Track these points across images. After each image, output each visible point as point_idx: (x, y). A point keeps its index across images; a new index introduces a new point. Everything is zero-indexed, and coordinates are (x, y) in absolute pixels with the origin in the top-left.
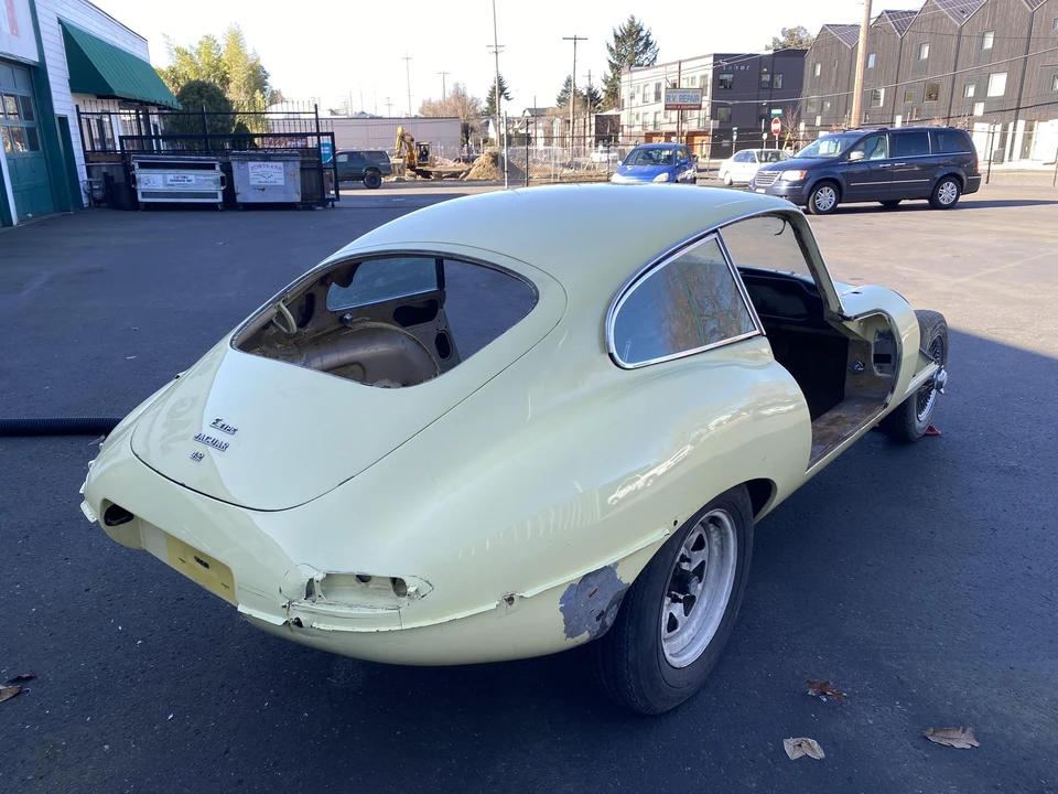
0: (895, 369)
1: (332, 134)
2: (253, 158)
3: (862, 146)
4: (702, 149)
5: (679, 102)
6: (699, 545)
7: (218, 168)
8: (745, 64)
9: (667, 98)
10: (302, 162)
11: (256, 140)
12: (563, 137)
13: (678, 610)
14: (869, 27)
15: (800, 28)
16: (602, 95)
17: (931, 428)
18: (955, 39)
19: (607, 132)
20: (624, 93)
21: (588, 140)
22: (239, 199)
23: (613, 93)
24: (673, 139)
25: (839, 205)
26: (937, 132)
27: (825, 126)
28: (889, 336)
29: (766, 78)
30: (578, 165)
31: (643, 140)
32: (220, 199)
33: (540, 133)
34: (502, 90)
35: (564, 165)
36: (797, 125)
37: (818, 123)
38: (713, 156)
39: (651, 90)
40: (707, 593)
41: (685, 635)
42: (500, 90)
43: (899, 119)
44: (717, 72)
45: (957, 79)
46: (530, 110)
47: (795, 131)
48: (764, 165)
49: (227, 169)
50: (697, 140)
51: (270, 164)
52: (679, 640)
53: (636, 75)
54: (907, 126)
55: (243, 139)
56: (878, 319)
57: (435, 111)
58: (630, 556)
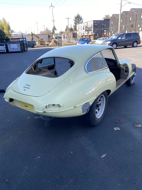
0: (128, 73)
1: (25, 38)
2: (11, 43)
3: (120, 37)
4: (92, 38)
5: (88, 30)
6: (100, 101)
7: (5, 45)
8: (99, 22)
9: (85, 29)
10: (20, 44)
11: (10, 40)
12: (67, 37)
13: (97, 110)
14: (121, 15)
15: (108, 15)
16: (73, 29)
17: (134, 83)
18: (136, 16)
19: (75, 36)
20: (77, 28)
21: (71, 37)
22: (9, 51)
23: (75, 28)
24: (87, 36)
25: (117, 47)
26: (133, 34)
27: (114, 33)
28: (127, 68)
29: (103, 25)
30: (70, 42)
31: (81, 37)
32: (6, 51)
33: (62, 36)
34: (55, 28)
35: (67, 42)
36: (109, 33)
37: (112, 33)
38: (94, 39)
39: (82, 27)
40: (101, 108)
41: (98, 114)
42: (54, 29)
43: (126, 31)
44: (94, 24)
45: (136, 24)
46: (60, 32)
47: (108, 34)
48: (103, 41)
49: (6, 45)
50: (91, 37)
51: (14, 44)
52: (98, 115)
53: (79, 25)
54: (128, 33)
55: (8, 40)
56: (125, 65)
57: (43, 33)
58: (91, 101)
